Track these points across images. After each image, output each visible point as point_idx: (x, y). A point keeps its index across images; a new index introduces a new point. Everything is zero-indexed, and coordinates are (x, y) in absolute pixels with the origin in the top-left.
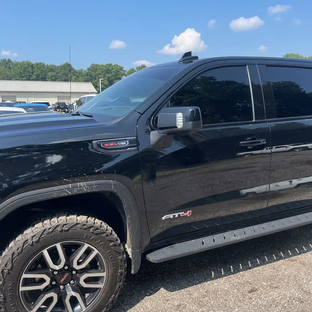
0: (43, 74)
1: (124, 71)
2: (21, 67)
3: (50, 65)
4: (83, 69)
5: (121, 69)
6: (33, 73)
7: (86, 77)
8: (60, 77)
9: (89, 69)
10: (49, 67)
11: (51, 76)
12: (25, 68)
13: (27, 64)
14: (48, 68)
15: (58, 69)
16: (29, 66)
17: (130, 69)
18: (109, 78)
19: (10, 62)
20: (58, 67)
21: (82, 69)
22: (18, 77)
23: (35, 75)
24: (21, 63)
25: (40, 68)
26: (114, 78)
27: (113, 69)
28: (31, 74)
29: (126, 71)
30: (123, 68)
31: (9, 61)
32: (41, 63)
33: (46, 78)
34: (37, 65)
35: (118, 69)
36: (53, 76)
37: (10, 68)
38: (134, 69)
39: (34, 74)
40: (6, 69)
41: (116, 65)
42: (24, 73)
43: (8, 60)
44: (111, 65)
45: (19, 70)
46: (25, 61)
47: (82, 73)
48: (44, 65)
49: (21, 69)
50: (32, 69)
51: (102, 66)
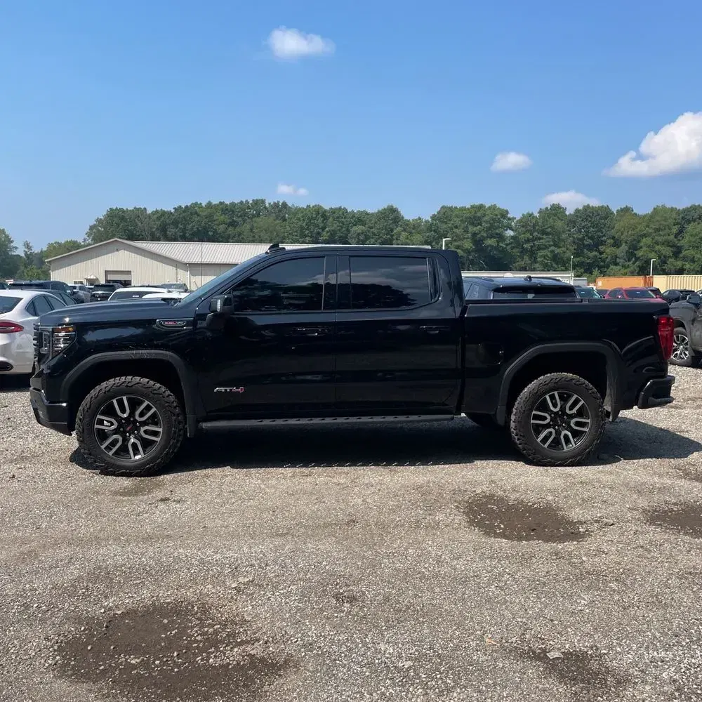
0: (344, 229)
1: (509, 219)
2: (303, 217)
3: (359, 211)
4: (422, 218)
5: (504, 214)
6: (323, 229)
7: (427, 234)
8: (375, 235)
9: (433, 217)
10: (356, 215)
11: (359, 234)
12: (311, 219)
13: (315, 211)
14: (353, 216)
15: (371, 220)
16: (318, 213)
17: (523, 215)
18: (474, 234)
19: (286, 208)
20: (373, 214)
21: (420, 218)
22: (297, 236)
23: (327, 232)
24: (303, 208)
25: (338, 218)
26: (485, 235)
27: (485, 215)
28: (320, 230)
29: (514, 218)
30: (507, 212)
31: (285, 205)
32: (340, 208)
33: (347, 238)
34: (333, 211)
35: (497, 215)
36: (362, 233)
37: (285, 220)
38: (532, 214)
39: (327, 229)
40: (277, 221)
41: (493, 208)
42: (308, 229)
43: (283, 204)
44: (481, 207)
45: (300, 223)
46: (311, 206)
47: (419, 225)
48: (347, 212)
49: (304, 220)
50: (323, 222)
51: (463, 209)
